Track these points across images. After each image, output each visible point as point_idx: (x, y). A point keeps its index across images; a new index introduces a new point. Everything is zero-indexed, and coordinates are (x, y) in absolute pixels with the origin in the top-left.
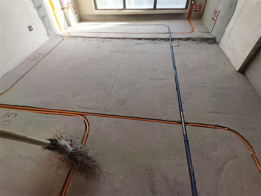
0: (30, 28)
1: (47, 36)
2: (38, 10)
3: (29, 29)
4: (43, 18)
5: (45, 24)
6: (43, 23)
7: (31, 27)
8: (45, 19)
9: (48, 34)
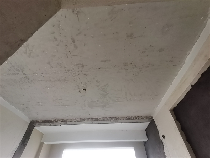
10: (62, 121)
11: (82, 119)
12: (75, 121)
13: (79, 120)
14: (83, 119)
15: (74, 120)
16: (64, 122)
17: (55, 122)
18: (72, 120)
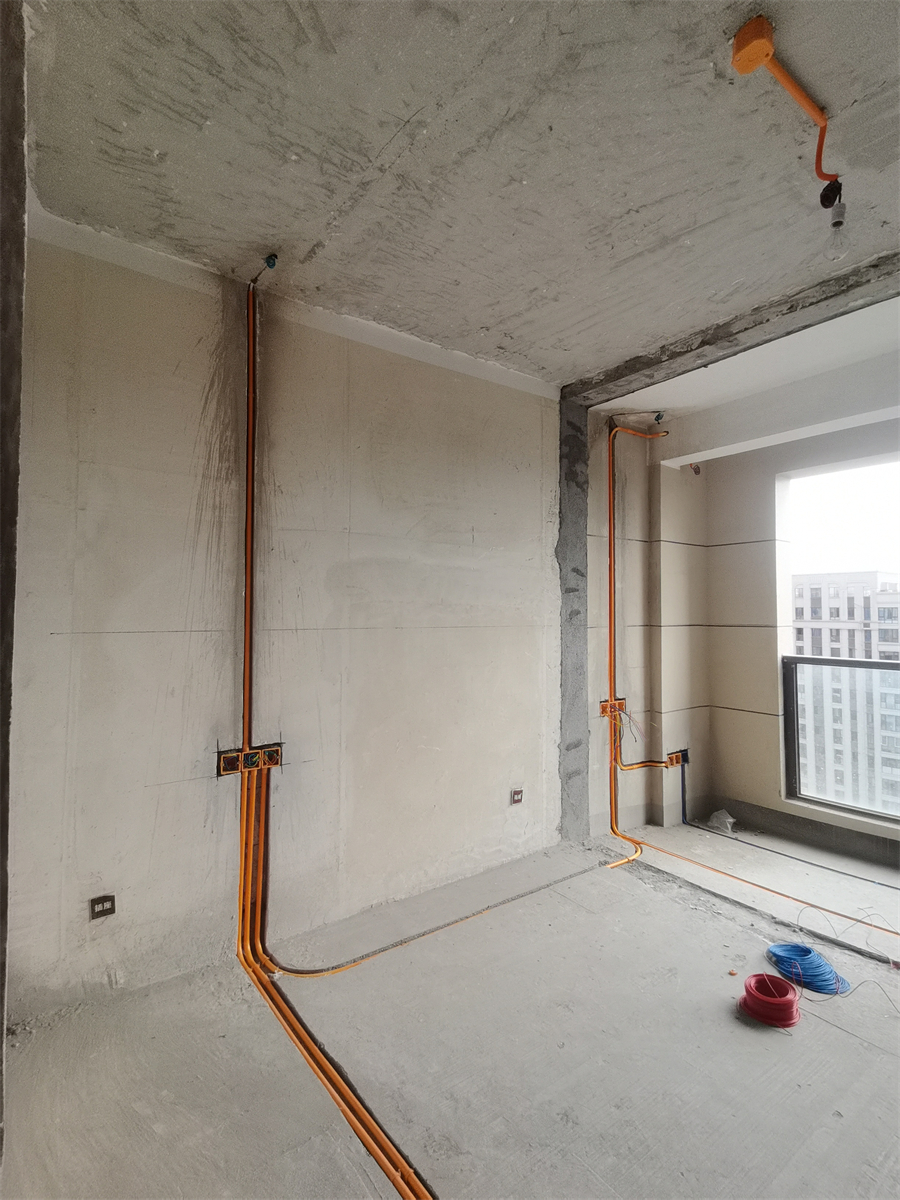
0: (516, 797)
1: (557, 832)
2: (564, 751)
3: (512, 797)
4: (570, 778)
5: (565, 796)
6: (563, 789)
7: (519, 792)
8: (576, 780)
9: (561, 829)
10: (700, 340)
11: (838, 279)
12: (785, 308)
13: (816, 294)
14: (846, 277)
15: (779, 303)
16: (719, 339)
17: (665, 358)
18: (765, 315)
